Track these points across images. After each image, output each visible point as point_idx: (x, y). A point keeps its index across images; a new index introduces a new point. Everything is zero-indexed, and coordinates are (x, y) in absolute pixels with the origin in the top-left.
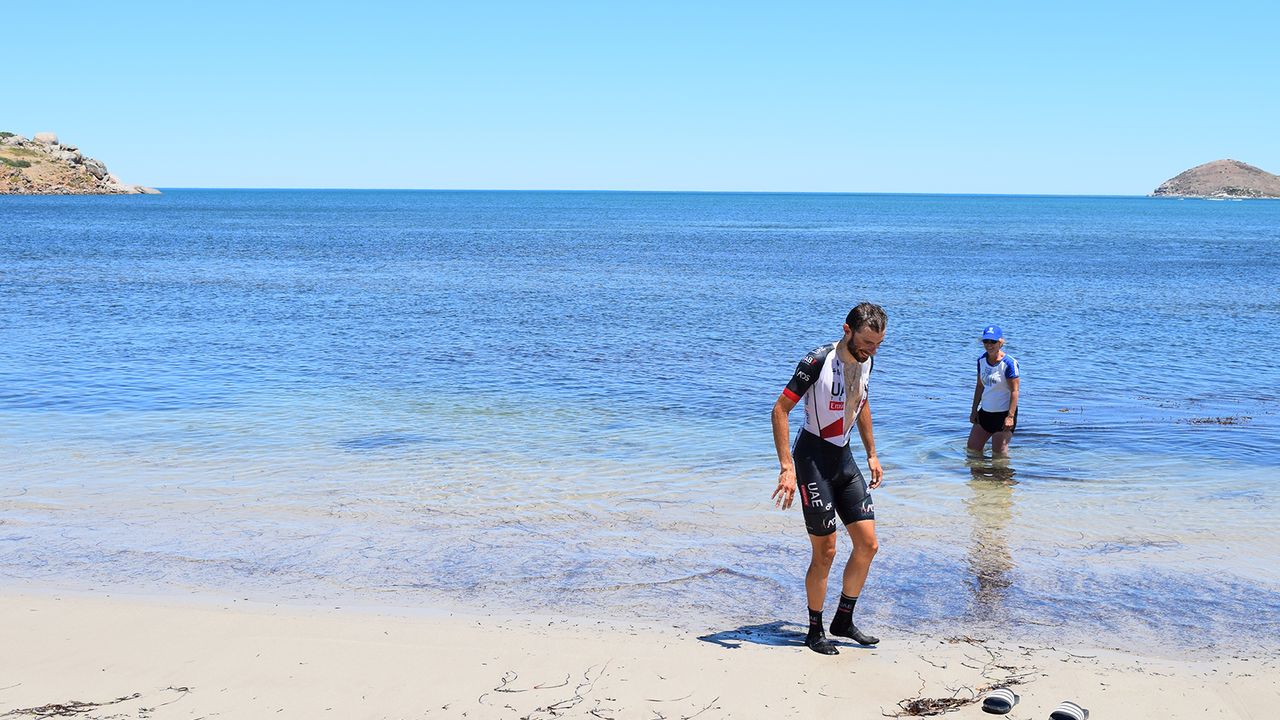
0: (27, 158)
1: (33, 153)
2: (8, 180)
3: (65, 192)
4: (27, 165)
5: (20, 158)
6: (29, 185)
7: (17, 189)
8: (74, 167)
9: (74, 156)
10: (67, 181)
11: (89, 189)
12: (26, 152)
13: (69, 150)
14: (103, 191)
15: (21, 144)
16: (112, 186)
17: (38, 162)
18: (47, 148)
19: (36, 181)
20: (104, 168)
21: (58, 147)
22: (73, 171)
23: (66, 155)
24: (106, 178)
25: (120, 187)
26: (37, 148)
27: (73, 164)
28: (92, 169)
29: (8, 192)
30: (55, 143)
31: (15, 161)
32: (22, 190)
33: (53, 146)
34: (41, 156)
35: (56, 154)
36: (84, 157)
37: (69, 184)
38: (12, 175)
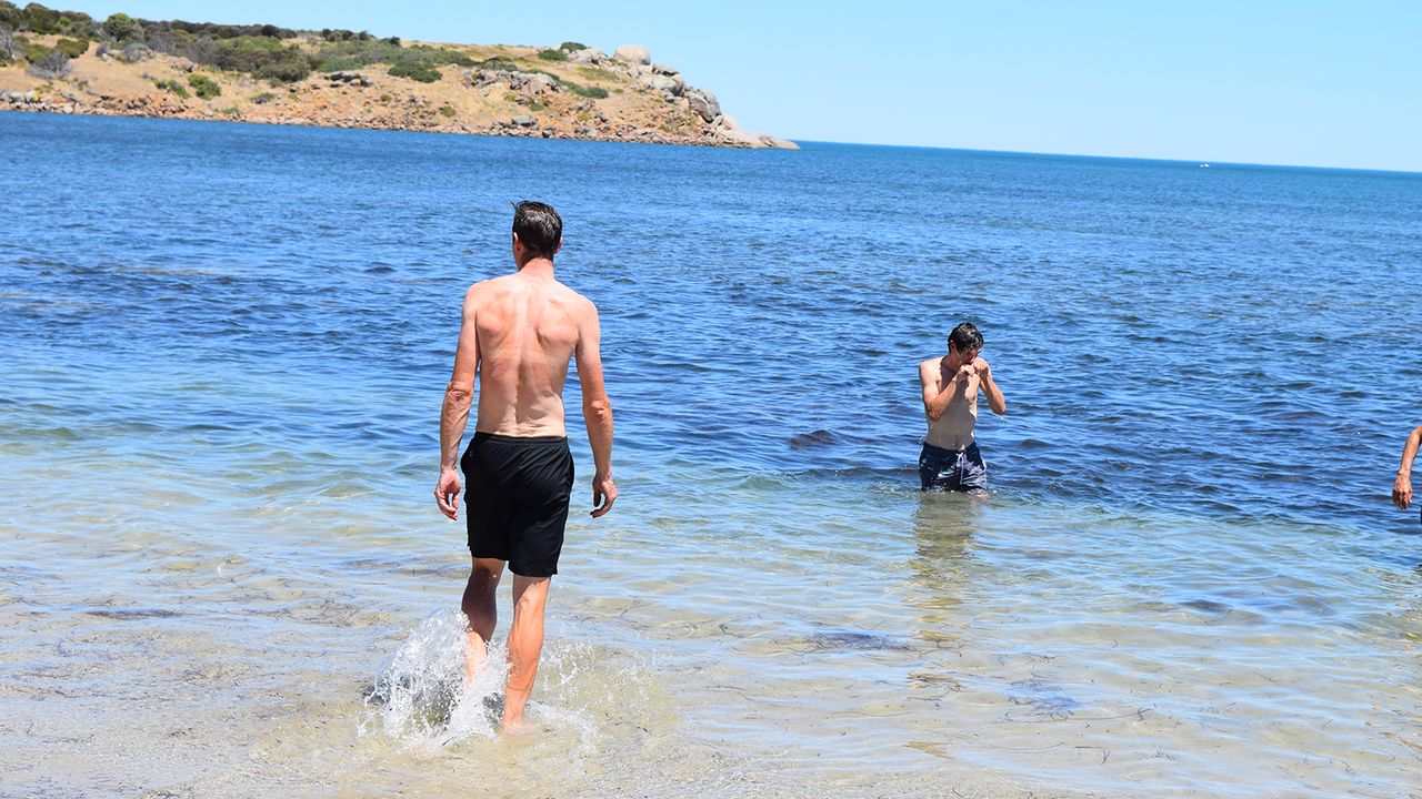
0: (604, 84)
1: (613, 77)
2: (573, 116)
3: (655, 139)
4: (602, 94)
5: (593, 84)
6: (603, 125)
7: (585, 131)
8: (671, 101)
9: (672, 84)
10: (660, 122)
11: (692, 137)
12: (602, 73)
13: (665, 73)
14: (713, 140)
15: (595, 62)
16: (727, 133)
17: (619, 91)
18: (633, 70)
19: (614, 121)
20: (716, 104)
21: (650, 68)
22: (670, 107)
23: (661, 81)
24: (717, 120)
25: (739, 134)
26: (619, 68)
27: (671, 97)
28: (698, 106)
29: (572, 135)
30: (645, 63)
31: (585, 87)
32: (593, 133)
33: (642, 67)
34: (624, 81)
35: (647, 79)
36: (687, 85)
37: (662, 128)
38: (580, 109)
